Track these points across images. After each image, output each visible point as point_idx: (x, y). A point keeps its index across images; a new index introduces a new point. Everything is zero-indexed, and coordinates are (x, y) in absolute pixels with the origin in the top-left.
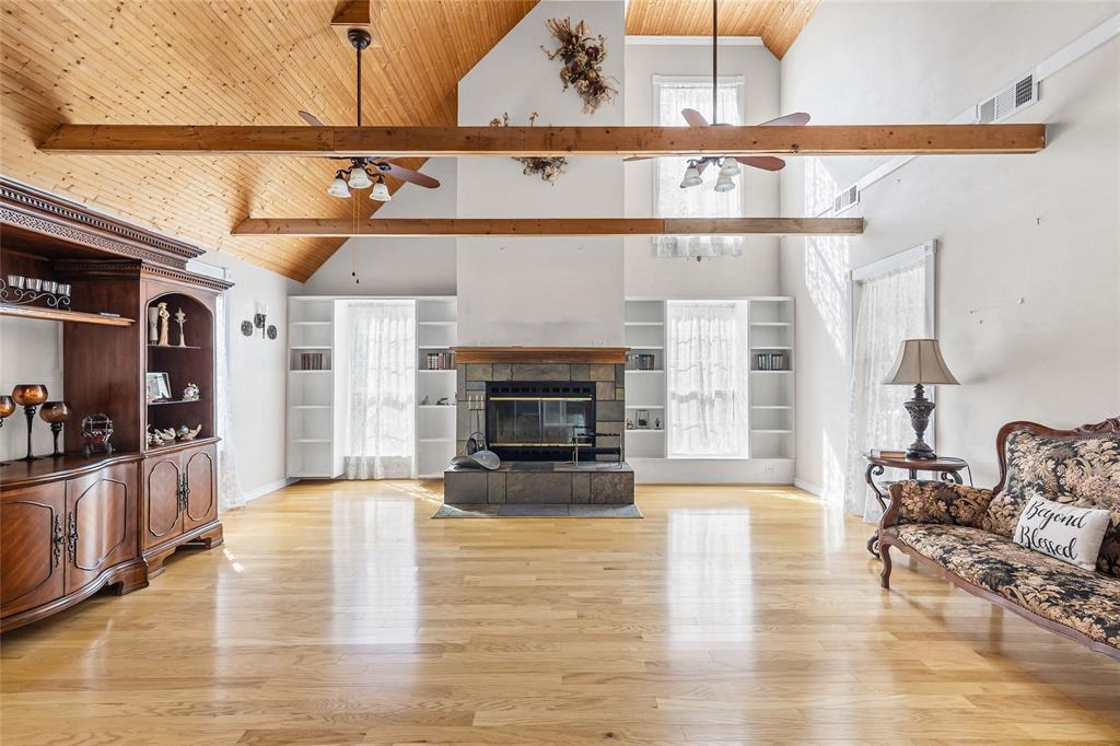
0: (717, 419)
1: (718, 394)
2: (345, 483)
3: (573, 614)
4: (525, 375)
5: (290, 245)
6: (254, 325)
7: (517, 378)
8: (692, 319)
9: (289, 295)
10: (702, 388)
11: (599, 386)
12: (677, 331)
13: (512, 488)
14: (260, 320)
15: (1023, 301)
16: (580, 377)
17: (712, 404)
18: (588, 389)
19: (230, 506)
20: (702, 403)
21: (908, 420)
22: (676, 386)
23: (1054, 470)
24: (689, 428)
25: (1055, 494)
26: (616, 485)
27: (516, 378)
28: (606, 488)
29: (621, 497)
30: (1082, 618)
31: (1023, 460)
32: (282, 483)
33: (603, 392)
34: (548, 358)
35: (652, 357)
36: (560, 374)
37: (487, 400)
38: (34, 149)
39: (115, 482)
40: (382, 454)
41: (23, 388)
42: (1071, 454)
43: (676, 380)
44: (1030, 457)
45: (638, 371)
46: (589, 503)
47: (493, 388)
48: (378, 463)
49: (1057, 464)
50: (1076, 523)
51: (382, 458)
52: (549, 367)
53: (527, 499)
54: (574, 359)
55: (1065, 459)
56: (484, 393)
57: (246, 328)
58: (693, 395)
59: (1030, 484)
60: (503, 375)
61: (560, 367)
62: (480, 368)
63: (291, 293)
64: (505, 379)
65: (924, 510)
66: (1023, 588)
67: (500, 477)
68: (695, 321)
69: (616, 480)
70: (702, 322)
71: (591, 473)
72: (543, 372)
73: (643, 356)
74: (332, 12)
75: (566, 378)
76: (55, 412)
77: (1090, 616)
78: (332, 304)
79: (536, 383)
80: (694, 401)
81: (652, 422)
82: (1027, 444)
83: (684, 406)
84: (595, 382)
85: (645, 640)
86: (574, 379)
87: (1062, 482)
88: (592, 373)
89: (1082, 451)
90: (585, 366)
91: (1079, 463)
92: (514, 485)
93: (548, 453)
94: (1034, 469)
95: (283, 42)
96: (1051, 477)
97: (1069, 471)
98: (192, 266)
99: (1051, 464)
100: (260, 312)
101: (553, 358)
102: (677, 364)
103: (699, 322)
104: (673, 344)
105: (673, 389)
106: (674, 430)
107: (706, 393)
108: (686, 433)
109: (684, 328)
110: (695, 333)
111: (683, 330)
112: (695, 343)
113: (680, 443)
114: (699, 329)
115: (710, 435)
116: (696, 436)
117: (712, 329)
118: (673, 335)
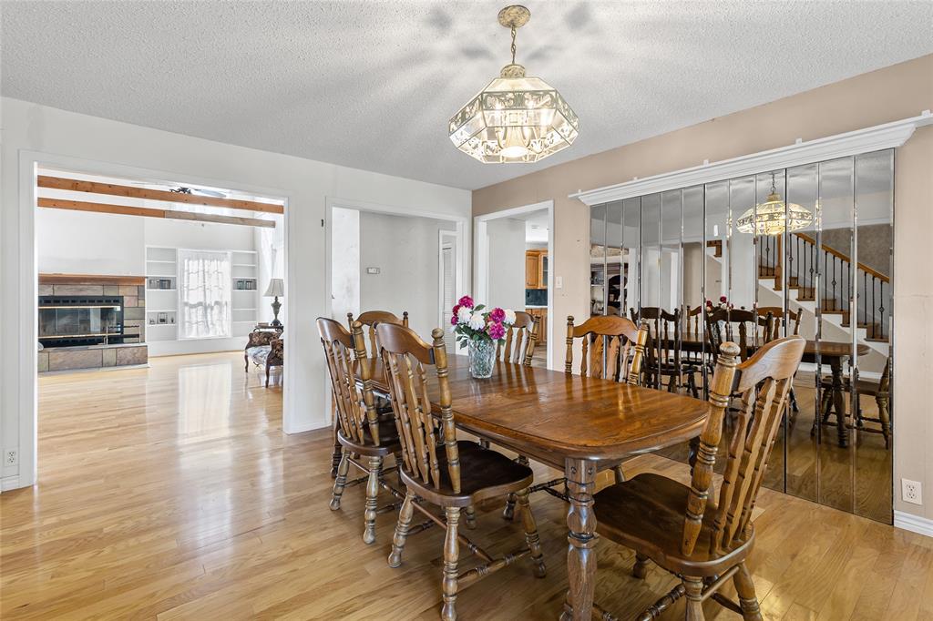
0: (215, 317)
1: (217, 303)
4: (64, 292)
7: (58, 294)
8: (199, 259)
10: (205, 300)
11: (126, 299)
12: (188, 266)
13: (54, 362)
16: (111, 293)
17: (212, 308)
18: (118, 300)
20: (206, 309)
21: (272, 309)
22: (188, 298)
24: (197, 323)
26: (135, 354)
28: (128, 356)
29: (139, 360)
33: (129, 302)
34: (85, 282)
35: (169, 281)
36: (96, 291)
43: (188, 295)
45: (158, 290)
52: (85, 287)
54: (105, 282)
58: (200, 304)
61: (95, 287)
64: (47, 295)
65: (260, 341)
68: (201, 261)
69: (135, 351)
70: (206, 262)
72: (81, 290)
73: (163, 281)
75: (101, 294)
79: (75, 297)
80: (200, 307)
81: (169, 320)
83: (194, 310)
84: (123, 296)
86: (106, 294)
90: (115, 287)
92: (55, 359)
93: (85, 340)
101: (90, 281)
102: (188, 286)
103: (204, 262)
104: (186, 273)
105: (186, 300)
106: (187, 324)
107: (208, 302)
108: (195, 326)
109: (193, 265)
110: (201, 268)
111: (194, 266)
112: (201, 273)
113: (190, 332)
114: (204, 266)
115: (210, 326)
116: (201, 327)
117: (212, 266)
118: (186, 268)
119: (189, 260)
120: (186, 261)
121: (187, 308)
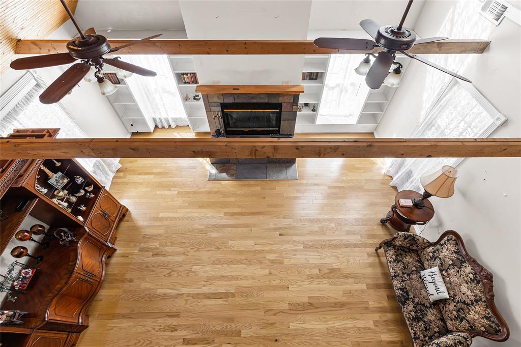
1: (352, 84)
3: (267, 272)
4: (242, 99)
15: (506, 196)
16: (273, 101)
18: (277, 106)
22: (329, 81)
23: (450, 265)
24: (331, 102)
25: (444, 270)
27: (237, 101)
30: (412, 329)
31: (445, 250)
33: (285, 107)
37: (223, 112)
42: (459, 266)
44: (448, 252)
47: (225, 106)
49: (452, 264)
50: (438, 292)
51: (172, 118)
52: (256, 95)
55: (456, 266)
56: (220, 108)
59: (440, 259)
60: (230, 100)
61: (262, 96)
62: (215, 96)
64: (231, 102)
66: (405, 309)
75: (266, 101)
77: (414, 331)
80: (337, 88)
81: (311, 107)
82: (451, 247)
84: (281, 103)
85: (290, 289)
86: (270, 102)
87: (448, 270)
88: (280, 100)
89: (462, 269)
91: (458, 271)
94: (445, 257)
96: (447, 266)
97: (453, 270)
99: (451, 262)
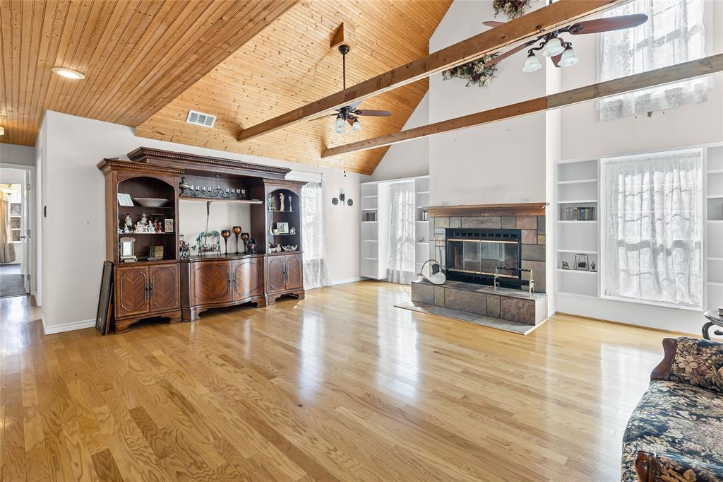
0: (674, 269)
1: (678, 244)
2: (386, 283)
4: (469, 224)
5: (355, 158)
6: (339, 199)
7: (465, 226)
8: (642, 172)
9: (361, 182)
10: (653, 236)
11: (524, 233)
12: (625, 185)
13: (448, 298)
14: (342, 197)
16: (509, 226)
17: (668, 253)
18: (515, 235)
19: (325, 285)
20: (655, 253)
22: (624, 234)
24: (640, 274)
26: (520, 308)
27: (463, 227)
28: (512, 309)
29: (525, 318)
32: (358, 279)
33: (526, 237)
34: (484, 213)
36: (494, 223)
37: (446, 240)
38: (236, 141)
39: (251, 263)
40: (403, 270)
41: (234, 228)
43: (624, 230)
45: (576, 222)
46: (500, 318)
47: (450, 233)
48: (401, 274)
51: (404, 272)
52: (486, 218)
53: (457, 307)
54: (502, 213)
56: (444, 236)
57: (335, 201)
58: (644, 244)
60: (456, 224)
61: (494, 219)
62: (442, 219)
63: (362, 181)
64: (457, 227)
65: (698, 372)
67: (442, 290)
68: (647, 175)
69: (520, 305)
70: (657, 174)
71: (500, 296)
72: (482, 222)
73: (581, 208)
74: (329, 43)
75: (498, 226)
76: (244, 237)
78: (377, 185)
79: (477, 230)
80: (645, 249)
83: (634, 254)
84: (520, 230)
86: (504, 227)
88: (518, 223)
90: (514, 218)
92: (450, 296)
93: (478, 278)
95: (310, 67)
98: (288, 177)
100: (343, 193)
101: (488, 213)
102: (624, 215)
103: (652, 175)
104: (620, 196)
105: (620, 237)
106: (622, 274)
107: (659, 241)
108: (635, 280)
109: (632, 181)
110: (646, 186)
111: (632, 183)
112: (646, 195)
113: (628, 285)
114: (652, 182)
115: (664, 283)
116: (648, 282)
117: (669, 179)
118: (621, 189)
119: (626, 175)
120: (621, 177)
121: (622, 250)
